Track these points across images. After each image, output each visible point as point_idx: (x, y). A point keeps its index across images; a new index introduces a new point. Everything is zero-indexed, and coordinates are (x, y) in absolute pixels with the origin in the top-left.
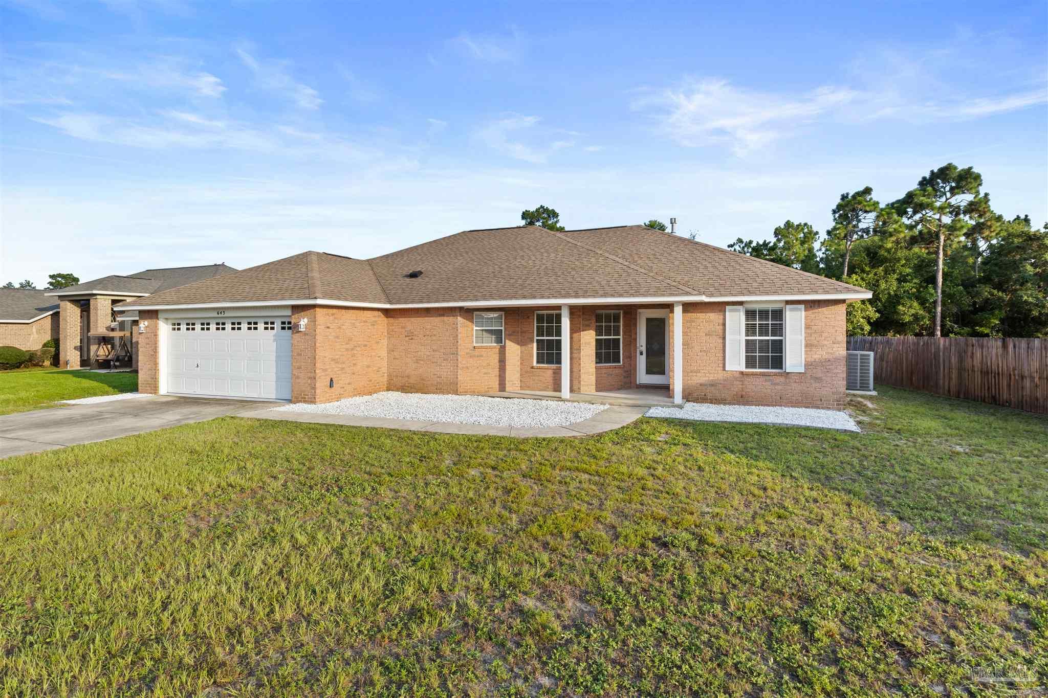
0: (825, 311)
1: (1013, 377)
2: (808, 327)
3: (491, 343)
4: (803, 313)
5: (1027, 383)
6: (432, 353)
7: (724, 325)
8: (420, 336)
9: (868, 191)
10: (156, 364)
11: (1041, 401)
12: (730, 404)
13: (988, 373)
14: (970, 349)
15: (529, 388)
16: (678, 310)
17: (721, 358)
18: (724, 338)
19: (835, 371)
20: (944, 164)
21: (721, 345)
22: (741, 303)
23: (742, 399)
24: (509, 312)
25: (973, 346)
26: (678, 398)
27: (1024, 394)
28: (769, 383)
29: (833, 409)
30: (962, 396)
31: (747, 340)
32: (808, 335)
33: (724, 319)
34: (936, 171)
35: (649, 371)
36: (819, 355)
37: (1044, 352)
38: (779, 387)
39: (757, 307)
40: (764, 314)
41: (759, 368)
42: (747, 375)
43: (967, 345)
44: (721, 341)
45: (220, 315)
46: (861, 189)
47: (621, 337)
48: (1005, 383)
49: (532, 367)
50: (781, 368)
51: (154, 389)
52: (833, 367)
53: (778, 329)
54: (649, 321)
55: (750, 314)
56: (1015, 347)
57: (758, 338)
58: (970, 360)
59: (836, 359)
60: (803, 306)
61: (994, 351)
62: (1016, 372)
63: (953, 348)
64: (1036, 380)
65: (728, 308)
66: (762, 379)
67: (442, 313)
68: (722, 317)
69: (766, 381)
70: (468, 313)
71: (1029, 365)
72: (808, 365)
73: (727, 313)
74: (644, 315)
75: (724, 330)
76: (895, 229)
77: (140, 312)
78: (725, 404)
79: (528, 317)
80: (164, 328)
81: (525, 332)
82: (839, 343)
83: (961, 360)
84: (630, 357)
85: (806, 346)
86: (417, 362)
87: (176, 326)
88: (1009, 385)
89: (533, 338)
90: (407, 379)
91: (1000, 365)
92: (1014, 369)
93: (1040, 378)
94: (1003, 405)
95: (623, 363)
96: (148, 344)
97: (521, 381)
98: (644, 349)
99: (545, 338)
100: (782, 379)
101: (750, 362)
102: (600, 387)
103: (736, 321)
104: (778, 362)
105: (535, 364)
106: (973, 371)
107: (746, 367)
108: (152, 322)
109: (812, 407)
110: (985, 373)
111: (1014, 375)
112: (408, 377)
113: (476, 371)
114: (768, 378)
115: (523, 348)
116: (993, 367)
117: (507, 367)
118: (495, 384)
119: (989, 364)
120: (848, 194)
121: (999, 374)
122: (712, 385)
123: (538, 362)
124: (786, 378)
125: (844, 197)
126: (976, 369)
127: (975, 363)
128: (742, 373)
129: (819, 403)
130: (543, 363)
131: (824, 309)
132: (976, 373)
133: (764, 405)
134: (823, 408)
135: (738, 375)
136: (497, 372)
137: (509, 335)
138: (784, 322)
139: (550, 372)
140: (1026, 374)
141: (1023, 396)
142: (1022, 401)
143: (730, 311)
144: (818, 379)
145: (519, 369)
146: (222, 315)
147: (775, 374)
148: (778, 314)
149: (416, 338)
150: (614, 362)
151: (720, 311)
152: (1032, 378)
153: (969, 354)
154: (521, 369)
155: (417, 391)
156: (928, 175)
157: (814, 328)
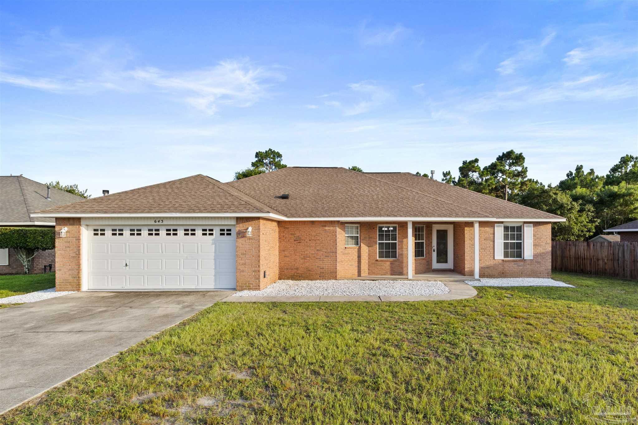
0: (542, 227)
1: (592, 260)
2: (534, 236)
3: (352, 245)
4: (532, 228)
5: (601, 262)
6: (317, 252)
7: (494, 234)
8: (306, 240)
9: (476, 160)
10: (79, 265)
11: (608, 271)
12: (497, 277)
13: (579, 258)
14: (568, 247)
15: (374, 274)
16: (477, 226)
17: (492, 253)
18: (494, 241)
19: (547, 258)
20: (509, 150)
21: (492, 245)
22: (502, 222)
23: (503, 275)
24: (362, 224)
25: (570, 245)
26: (477, 276)
27: (599, 267)
28: (516, 266)
29: (546, 278)
30: (563, 270)
31: (504, 243)
32: (535, 240)
33: (494, 231)
34: (505, 153)
35: (438, 262)
36: (540, 250)
37: (610, 248)
38: (521, 268)
39: (510, 225)
40: (513, 228)
41: (510, 257)
42: (506, 261)
43: (566, 244)
44: (492, 243)
45: (157, 223)
46: (474, 159)
47: (424, 241)
48: (588, 262)
49: (377, 260)
50: (521, 257)
51: (77, 287)
52: (545, 256)
53: (520, 237)
54: (438, 231)
55: (506, 228)
56: (594, 245)
57: (510, 241)
58: (568, 252)
59: (547, 252)
60: (532, 225)
61: (583, 247)
62: (595, 258)
63: (558, 247)
64: (606, 261)
65: (496, 225)
66: (513, 263)
67: (324, 224)
68: (492, 230)
69: (515, 264)
70: (342, 224)
71: (602, 254)
72: (535, 256)
73: (496, 228)
74: (435, 228)
75: (494, 237)
76: (491, 183)
77: (57, 219)
78: (494, 278)
79: (374, 228)
80: (86, 234)
81: (371, 238)
82: (548, 244)
83: (563, 252)
84: (429, 253)
85: (534, 245)
86: (304, 258)
87: (99, 232)
88: (590, 264)
89: (377, 241)
90: (296, 270)
91: (586, 254)
92: (593, 256)
93: (607, 260)
94: (587, 273)
95: (426, 257)
96: (69, 247)
97: (369, 269)
98: (435, 248)
99: (384, 242)
100: (522, 263)
101: (506, 255)
102: (418, 271)
103: (499, 231)
104: (519, 255)
105: (378, 258)
106: (570, 258)
107: (504, 257)
108: (74, 228)
109: (537, 277)
110: (577, 258)
111: (594, 259)
112: (297, 269)
113: (346, 264)
114: (515, 263)
115: (370, 248)
116: (582, 255)
117: (362, 261)
118: (356, 272)
119: (579, 254)
120: (466, 161)
121: (585, 258)
122: (488, 268)
123: (379, 257)
124: (524, 262)
125: (464, 163)
126: (572, 257)
127: (571, 254)
128: (503, 260)
129: (539, 275)
130: (383, 257)
131: (541, 226)
132: (572, 259)
133: (513, 277)
134: (541, 277)
135: (501, 262)
136: (357, 265)
137: (363, 240)
138: (522, 233)
139: (388, 263)
140: (600, 258)
141: (598, 269)
142: (598, 271)
143: (497, 226)
144: (538, 262)
145: (367, 262)
146: (160, 223)
147: (519, 261)
148: (519, 229)
149: (303, 242)
150: (421, 256)
151: (492, 226)
152: (603, 260)
153: (568, 249)
154: (369, 262)
155: (305, 278)
156: (501, 155)
157: (537, 236)
